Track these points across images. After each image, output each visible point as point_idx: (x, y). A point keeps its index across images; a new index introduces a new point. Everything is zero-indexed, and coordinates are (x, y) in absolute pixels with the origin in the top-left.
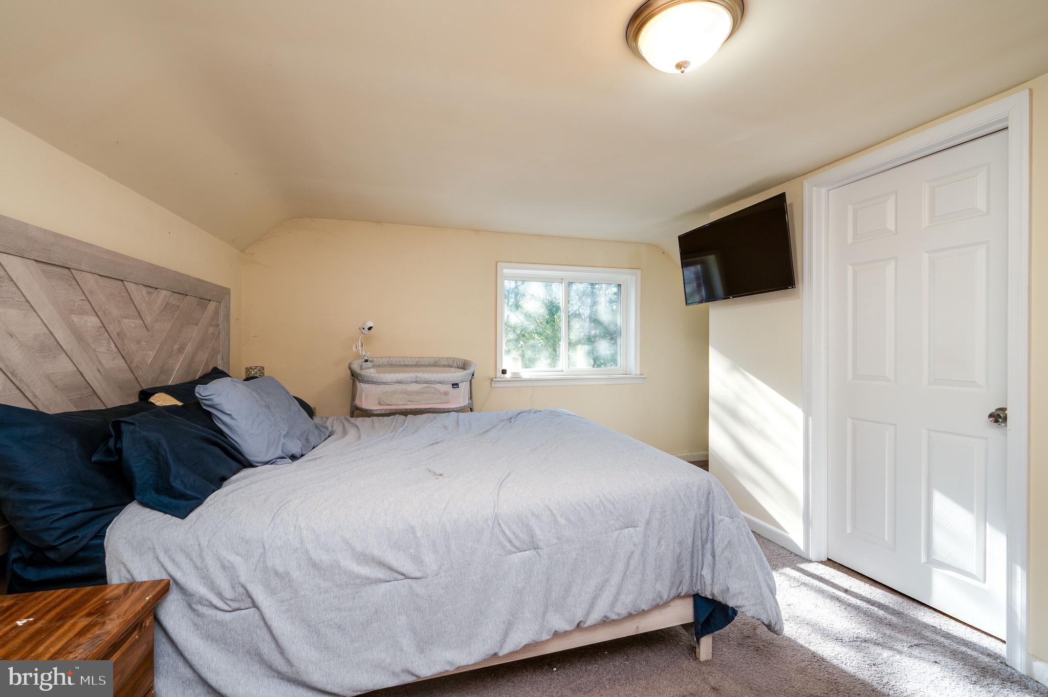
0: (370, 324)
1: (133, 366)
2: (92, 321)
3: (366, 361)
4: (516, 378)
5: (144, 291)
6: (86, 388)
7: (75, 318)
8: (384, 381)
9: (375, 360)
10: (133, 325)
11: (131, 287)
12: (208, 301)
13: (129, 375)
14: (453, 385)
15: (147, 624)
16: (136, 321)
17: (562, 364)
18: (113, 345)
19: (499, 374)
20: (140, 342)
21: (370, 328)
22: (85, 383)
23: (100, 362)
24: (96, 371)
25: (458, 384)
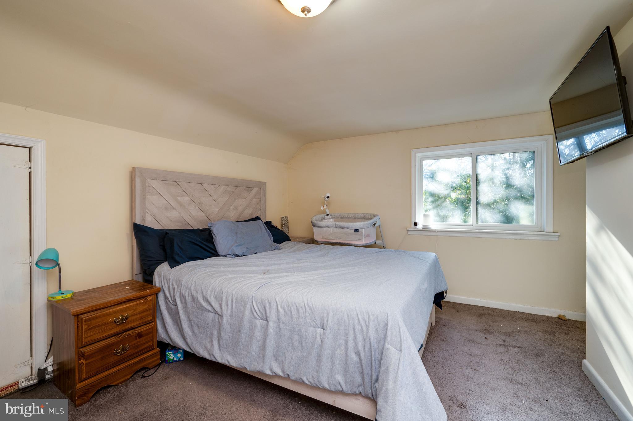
0: (328, 195)
1: (207, 215)
2: (187, 199)
3: (328, 215)
4: (426, 229)
5: (212, 187)
6: (185, 222)
7: (179, 198)
8: (320, 225)
9: (333, 214)
10: (207, 200)
11: (205, 185)
12: (252, 188)
13: (206, 218)
14: (355, 230)
15: (149, 299)
16: (209, 198)
17: (471, 220)
18: (197, 207)
19: (413, 225)
20: (211, 206)
21: (328, 197)
22: (184, 220)
23: (191, 213)
24: (189, 216)
25: (358, 230)
